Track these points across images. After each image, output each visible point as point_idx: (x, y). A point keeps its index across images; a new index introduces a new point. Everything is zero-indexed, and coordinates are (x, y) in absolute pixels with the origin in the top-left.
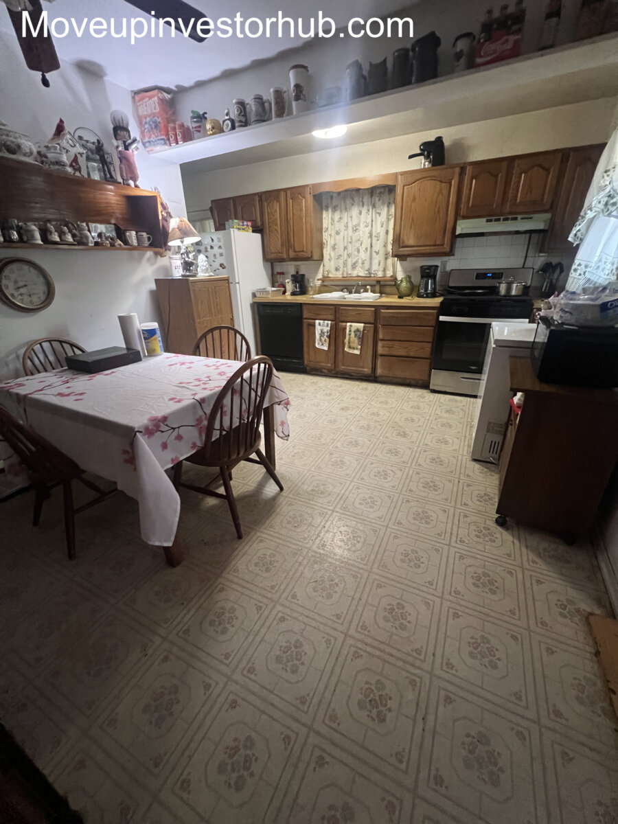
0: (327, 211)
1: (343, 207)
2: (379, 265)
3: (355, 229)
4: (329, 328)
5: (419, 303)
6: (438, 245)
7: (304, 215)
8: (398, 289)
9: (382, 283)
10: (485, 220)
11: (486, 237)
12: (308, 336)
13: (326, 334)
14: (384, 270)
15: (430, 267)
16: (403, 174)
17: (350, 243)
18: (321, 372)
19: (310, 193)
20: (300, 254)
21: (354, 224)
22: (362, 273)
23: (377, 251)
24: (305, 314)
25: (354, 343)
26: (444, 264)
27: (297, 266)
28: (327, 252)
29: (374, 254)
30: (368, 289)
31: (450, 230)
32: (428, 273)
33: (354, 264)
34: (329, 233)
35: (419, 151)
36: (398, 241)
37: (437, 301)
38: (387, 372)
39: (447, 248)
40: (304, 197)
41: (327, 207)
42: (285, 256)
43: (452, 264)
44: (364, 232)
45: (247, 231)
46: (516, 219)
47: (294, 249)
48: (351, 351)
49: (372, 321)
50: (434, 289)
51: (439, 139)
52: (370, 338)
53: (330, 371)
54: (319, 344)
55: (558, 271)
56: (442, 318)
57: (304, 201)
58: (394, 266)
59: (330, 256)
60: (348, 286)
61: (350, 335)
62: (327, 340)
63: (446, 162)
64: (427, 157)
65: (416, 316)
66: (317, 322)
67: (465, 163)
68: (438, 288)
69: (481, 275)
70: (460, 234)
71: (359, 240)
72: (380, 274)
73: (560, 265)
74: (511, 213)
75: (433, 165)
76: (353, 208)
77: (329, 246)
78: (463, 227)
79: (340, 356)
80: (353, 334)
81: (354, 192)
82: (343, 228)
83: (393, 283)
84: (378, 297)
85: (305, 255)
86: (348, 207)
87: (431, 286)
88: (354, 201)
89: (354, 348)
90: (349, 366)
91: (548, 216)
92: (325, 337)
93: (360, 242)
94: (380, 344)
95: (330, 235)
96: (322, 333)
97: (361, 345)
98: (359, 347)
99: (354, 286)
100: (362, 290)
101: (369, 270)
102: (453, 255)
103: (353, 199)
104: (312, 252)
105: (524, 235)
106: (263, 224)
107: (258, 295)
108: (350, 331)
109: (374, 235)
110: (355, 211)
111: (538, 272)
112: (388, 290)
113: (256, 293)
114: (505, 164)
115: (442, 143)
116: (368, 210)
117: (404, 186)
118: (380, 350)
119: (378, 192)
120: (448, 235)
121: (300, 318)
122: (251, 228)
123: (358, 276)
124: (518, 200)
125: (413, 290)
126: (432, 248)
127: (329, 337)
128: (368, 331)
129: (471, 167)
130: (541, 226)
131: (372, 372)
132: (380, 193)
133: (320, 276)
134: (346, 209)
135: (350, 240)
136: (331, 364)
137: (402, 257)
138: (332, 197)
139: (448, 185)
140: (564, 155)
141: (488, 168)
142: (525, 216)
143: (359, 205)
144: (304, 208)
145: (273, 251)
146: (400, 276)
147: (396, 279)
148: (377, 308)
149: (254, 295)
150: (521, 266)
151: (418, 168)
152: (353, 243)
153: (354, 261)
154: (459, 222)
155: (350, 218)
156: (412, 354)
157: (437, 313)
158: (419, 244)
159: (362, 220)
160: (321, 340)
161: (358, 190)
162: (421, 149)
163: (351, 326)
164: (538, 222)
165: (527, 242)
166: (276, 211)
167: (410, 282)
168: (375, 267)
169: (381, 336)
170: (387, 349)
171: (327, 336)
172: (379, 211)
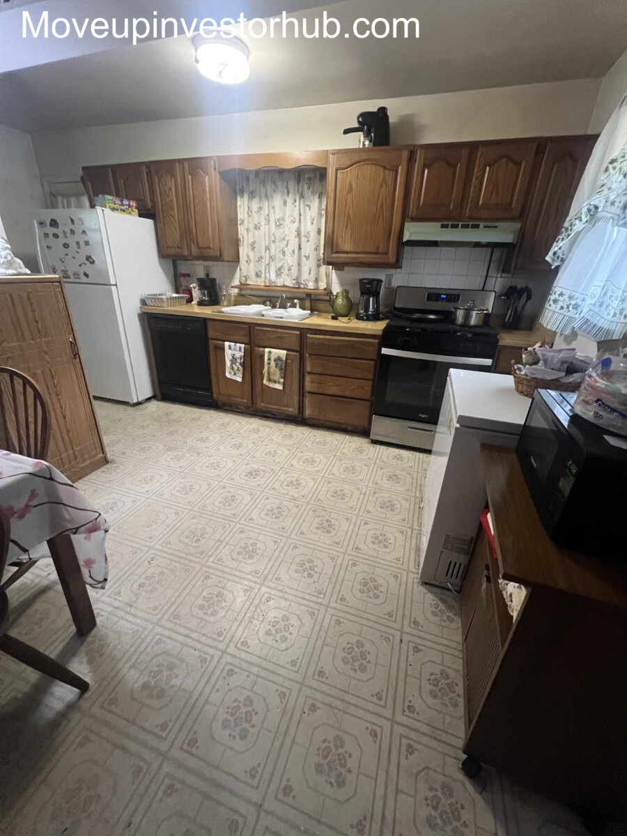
0: (242, 197)
1: (263, 194)
2: (310, 273)
3: (279, 225)
4: (242, 354)
5: (358, 329)
6: (381, 253)
7: (209, 198)
8: (333, 307)
9: (312, 296)
10: (439, 224)
11: (440, 248)
12: (216, 361)
13: (239, 361)
14: (317, 280)
15: (371, 281)
16: (336, 152)
17: (274, 242)
18: (236, 407)
19: (215, 169)
20: (205, 253)
21: (277, 217)
22: (289, 283)
23: (307, 255)
24: (211, 334)
25: (275, 374)
26: (389, 279)
27: (207, 266)
28: (244, 251)
29: (304, 259)
30: (296, 304)
31: (396, 235)
32: (370, 289)
33: (280, 269)
34: (246, 227)
35: (356, 125)
36: (331, 244)
37: (379, 327)
38: (317, 414)
39: (392, 259)
40: (207, 174)
41: (242, 192)
42: (186, 253)
43: (399, 278)
44: (290, 229)
45: (130, 213)
46: (477, 226)
47: (198, 244)
48: (272, 385)
49: (298, 349)
50: (377, 309)
51: (383, 110)
52: (295, 369)
53: (247, 407)
54: (230, 373)
55: (524, 297)
56: (385, 351)
57: (207, 179)
58: (327, 275)
59: (248, 256)
60: (271, 298)
61: (269, 364)
62: (241, 368)
63: (391, 141)
64: (367, 135)
65: (352, 345)
66: (227, 344)
67: (415, 146)
68: (381, 307)
69: (434, 295)
70: (408, 241)
71: (284, 239)
72: (311, 285)
73: (526, 290)
74: (471, 218)
75: (374, 145)
76: (275, 196)
77: (245, 244)
78: (413, 231)
79: (258, 390)
80: (273, 364)
81: (276, 176)
82: (263, 222)
83: (327, 298)
84: (308, 316)
85: (212, 253)
86: (269, 194)
87: (373, 306)
88: (277, 187)
89: (275, 382)
90: (270, 404)
91: (517, 226)
92: (238, 364)
93: (285, 242)
94: (308, 378)
95: (247, 230)
96: (234, 360)
97: (284, 377)
98: (282, 380)
99: (278, 298)
100: (289, 304)
101: (297, 279)
102: (400, 267)
103: (274, 183)
104: (220, 250)
105: (484, 249)
106: (154, 206)
107: (148, 302)
108: (269, 359)
109: (303, 234)
110: (277, 200)
111: (500, 296)
112: (321, 306)
113: (146, 300)
114: (465, 152)
115: (387, 117)
116: (295, 201)
117: (337, 170)
118: (308, 386)
119: (307, 176)
120: (393, 242)
121: (205, 338)
122: (136, 211)
123: (284, 286)
124: (481, 203)
125: (351, 310)
126: (374, 256)
127: (243, 365)
128: (292, 361)
129: (423, 151)
130: (508, 238)
131: (299, 413)
132: (309, 179)
133: (236, 282)
134: (266, 196)
135: (273, 239)
136: (248, 400)
137: (338, 266)
138: (248, 179)
139: (394, 173)
140: (540, 145)
141: (445, 154)
142: (489, 224)
143: (283, 193)
144: (207, 189)
145: (171, 245)
146: (336, 289)
147: (331, 293)
148: (303, 332)
149: (143, 302)
150: (481, 288)
151: (356, 147)
152: (277, 242)
153: (279, 266)
154: (407, 225)
155: (271, 209)
156: (347, 394)
157: (379, 342)
158: (358, 250)
159: (288, 213)
160: (232, 368)
161: (281, 172)
162: (359, 122)
163: (270, 352)
164: (504, 234)
165: (488, 258)
166: (170, 189)
167: (347, 298)
168: (305, 276)
169: (308, 368)
170: (315, 385)
171: (240, 364)
172: (307, 203)
